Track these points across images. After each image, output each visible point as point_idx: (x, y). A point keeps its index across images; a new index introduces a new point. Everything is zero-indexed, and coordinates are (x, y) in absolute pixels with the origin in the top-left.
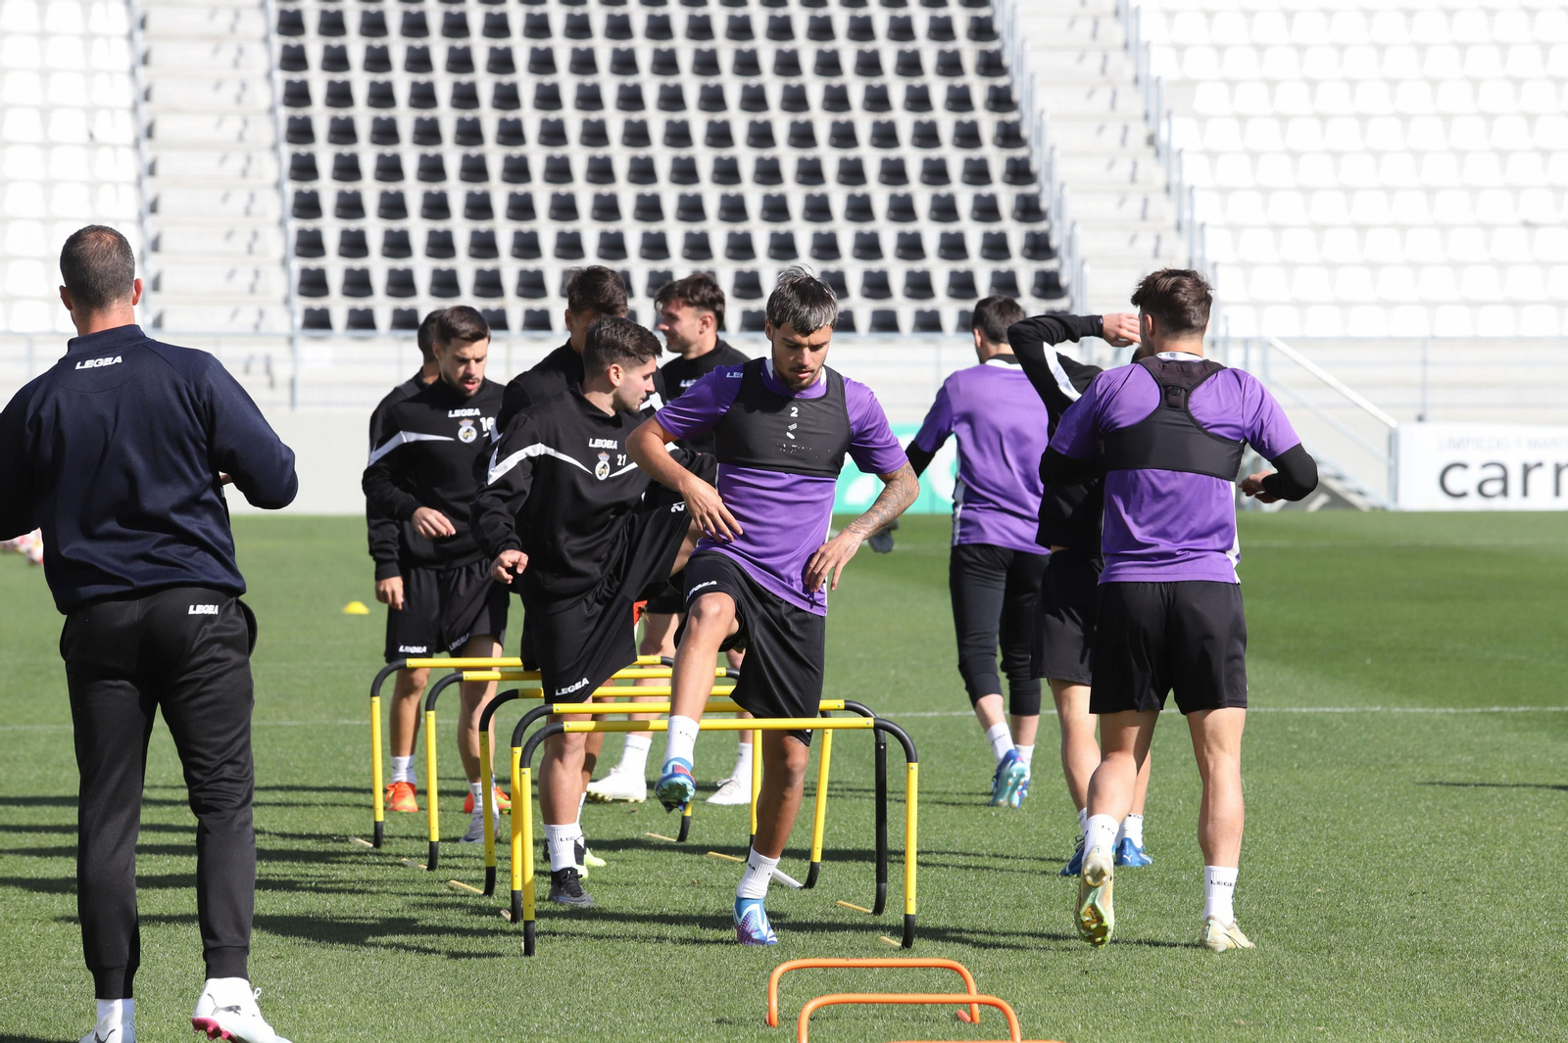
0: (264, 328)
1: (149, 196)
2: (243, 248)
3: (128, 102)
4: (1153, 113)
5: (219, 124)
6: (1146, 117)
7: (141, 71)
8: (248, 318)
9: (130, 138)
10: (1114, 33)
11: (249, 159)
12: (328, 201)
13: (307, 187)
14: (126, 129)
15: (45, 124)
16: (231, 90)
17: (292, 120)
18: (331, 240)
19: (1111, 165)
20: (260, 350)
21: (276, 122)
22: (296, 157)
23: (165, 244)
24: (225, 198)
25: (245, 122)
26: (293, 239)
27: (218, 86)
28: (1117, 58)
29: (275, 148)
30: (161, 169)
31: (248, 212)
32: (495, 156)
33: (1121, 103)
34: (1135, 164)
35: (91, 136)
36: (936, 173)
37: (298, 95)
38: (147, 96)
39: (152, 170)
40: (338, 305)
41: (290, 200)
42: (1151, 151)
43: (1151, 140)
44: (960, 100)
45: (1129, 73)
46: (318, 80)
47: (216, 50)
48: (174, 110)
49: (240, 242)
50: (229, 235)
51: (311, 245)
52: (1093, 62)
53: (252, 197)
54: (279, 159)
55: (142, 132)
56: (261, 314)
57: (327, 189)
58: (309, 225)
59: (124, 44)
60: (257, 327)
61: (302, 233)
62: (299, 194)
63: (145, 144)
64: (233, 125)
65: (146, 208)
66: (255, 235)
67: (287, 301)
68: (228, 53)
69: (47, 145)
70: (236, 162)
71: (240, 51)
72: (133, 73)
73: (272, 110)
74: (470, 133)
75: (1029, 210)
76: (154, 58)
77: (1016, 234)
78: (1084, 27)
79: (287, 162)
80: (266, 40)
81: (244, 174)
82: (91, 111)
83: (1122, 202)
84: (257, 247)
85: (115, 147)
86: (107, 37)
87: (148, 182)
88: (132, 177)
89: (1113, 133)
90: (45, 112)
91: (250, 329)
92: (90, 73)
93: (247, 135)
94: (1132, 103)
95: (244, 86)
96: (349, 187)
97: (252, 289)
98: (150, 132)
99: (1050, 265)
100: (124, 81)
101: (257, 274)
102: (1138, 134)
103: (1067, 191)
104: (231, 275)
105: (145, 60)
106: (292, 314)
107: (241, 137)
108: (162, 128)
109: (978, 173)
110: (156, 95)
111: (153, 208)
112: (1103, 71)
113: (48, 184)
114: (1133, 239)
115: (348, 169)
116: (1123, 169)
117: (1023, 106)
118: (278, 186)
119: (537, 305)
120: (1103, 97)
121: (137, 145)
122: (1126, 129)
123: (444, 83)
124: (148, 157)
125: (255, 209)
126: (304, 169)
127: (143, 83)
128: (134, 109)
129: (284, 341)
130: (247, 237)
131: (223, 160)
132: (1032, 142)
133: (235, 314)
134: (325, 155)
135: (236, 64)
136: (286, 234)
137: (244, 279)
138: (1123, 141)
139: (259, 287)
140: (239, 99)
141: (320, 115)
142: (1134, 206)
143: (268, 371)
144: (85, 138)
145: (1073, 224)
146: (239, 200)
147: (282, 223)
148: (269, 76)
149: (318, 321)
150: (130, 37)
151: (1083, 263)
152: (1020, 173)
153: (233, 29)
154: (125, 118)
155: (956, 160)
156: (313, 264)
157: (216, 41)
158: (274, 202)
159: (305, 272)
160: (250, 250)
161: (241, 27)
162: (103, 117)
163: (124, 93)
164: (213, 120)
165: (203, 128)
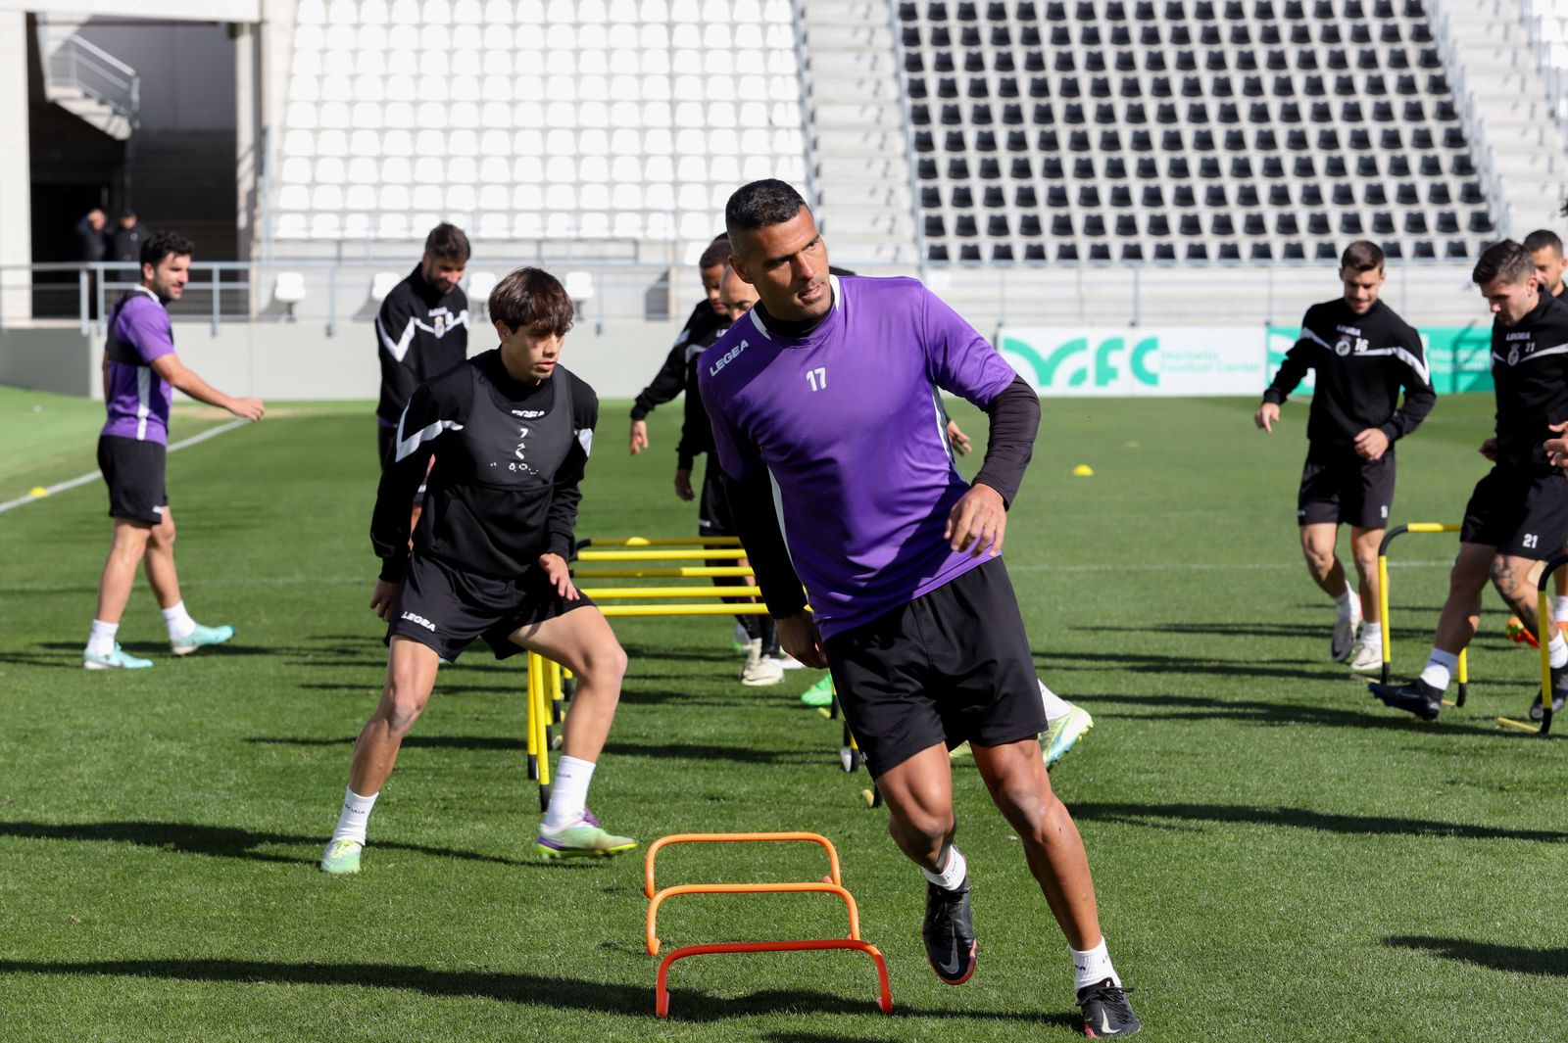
0: (900, 260)
1: (814, 164)
2: (883, 202)
3: (796, 97)
4: (1553, 93)
5: (862, 112)
6: (1548, 97)
7: (804, 74)
8: (888, 252)
9: (798, 123)
10: (1521, 35)
11: (884, 137)
12: (943, 166)
13: (927, 156)
14: (795, 116)
15: (738, 114)
16: (870, 86)
17: (914, 107)
18: (946, 194)
19: (1524, 133)
21: (903, 109)
22: (918, 134)
23: (827, 199)
24: (869, 165)
25: (881, 110)
26: (919, 194)
27: (860, 84)
28: (1523, 54)
29: (903, 128)
30: (822, 144)
31: (885, 175)
32: (1064, 132)
33: (1529, 86)
34: (1541, 133)
35: (770, 121)
36: (1392, 140)
37: (918, 89)
38: (809, 92)
39: (815, 145)
40: (954, 243)
41: (915, 166)
42: (1552, 123)
43: (1552, 114)
44: (1407, 86)
45: (1532, 64)
46: (932, 79)
47: (858, 58)
48: (828, 102)
49: (880, 198)
50: (872, 192)
51: (931, 198)
52: (1506, 57)
53: (888, 164)
54: (906, 136)
55: (807, 118)
56: (898, 249)
57: (942, 157)
58: (929, 184)
59: (791, 54)
60: (895, 258)
61: (924, 190)
62: (921, 162)
63: (809, 127)
64: (872, 112)
65: (812, 172)
66: (891, 192)
67: (916, 240)
68: (867, 60)
69: (740, 129)
70: (875, 139)
71: (875, 58)
72: (798, 75)
73: (900, 101)
74: (1044, 115)
75: (1463, 166)
76: (814, 64)
77: (1455, 185)
78: (1498, 31)
79: (912, 138)
80: (894, 50)
81: (881, 147)
82: (770, 104)
83: (1533, 161)
84: (893, 200)
85: (788, 129)
86: (780, 50)
87: (812, 154)
88: (800, 149)
89: (1524, 110)
90: (738, 104)
91: (890, 261)
92: (768, 77)
93: (883, 119)
94: (1536, 87)
95: (879, 84)
96: (957, 156)
97: (891, 231)
98: (812, 118)
99: (1481, 207)
100: (793, 81)
101: (893, 220)
102: (1542, 110)
103: (1494, 153)
104: (875, 222)
105: (807, 66)
106: (921, 249)
107: (878, 120)
108: (823, 114)
109: (1423, 140)
110: (816, 91)
111: (817, 173)
112: (1514, 62)
114: (1544, 188)
115: (956, 143)
116: (1533, 135)
117: (1455, 89)
118: (906, 155)
120: (1515, 82)
121: (803, 127)
122: (1533, 107)
123: (1024, 79)
124: (812, 135)
125: (890, 173)
126: (925, 143)
127: (806, 83)
128: (801, 102)
130: (886, 194)
131: (866, 137)
132: (1463, 115)
133: (879, 250)
134: (939, 133)
135: (873, 68)
136: (914, 190)
137: (884, 224)
138: (1532, 115)
139: (896, 230)
140: (876, 93)
141: (935, 104)
142: (1542, 164)
144: (765, 123)
145: (1499, 177)
146: (878, 167)
147: (910, 183)
148: (897, 76)
149: (939, 254)
150: (796, 49)
151: (1508, 205)
152: (1455, 139)
153: (869, 42)
154: (794, 108)
155: (1407, 130)
156: (933, 212)
157: (858, 51)
158: (905, 167)
159: (928, 218)
160: (888, 203)
161: (876, 41)
162: (778, 107)
163: (792, 90)
164: (858, 109)
165: (851, 114)
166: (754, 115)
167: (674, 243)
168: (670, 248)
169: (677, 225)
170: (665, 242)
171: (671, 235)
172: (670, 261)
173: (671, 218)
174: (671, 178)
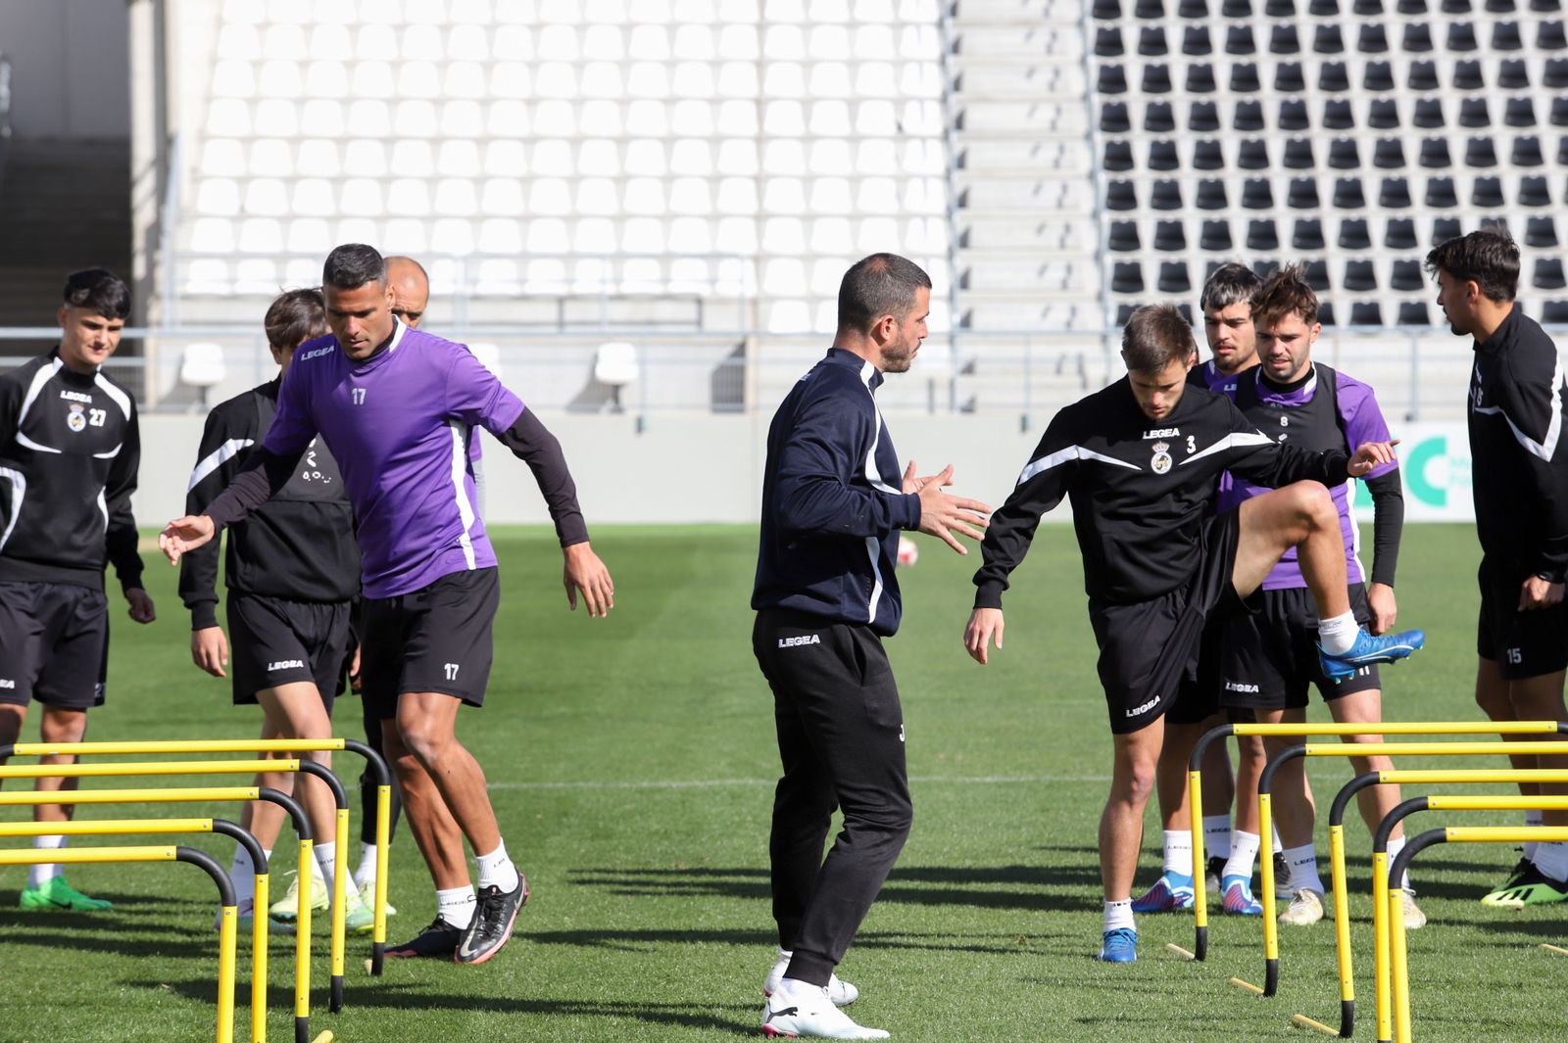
0: (1077, 326)
1: (958, 190)
2: (1055, 243)
3: (937, 92)
5: (1031, 113)
7: (951, 60)
8: (1059, 316)
9: (938, 130)
11: (1062, 149)
12: (1144, 192)
13: (1122, 177)
14: (934, 120)
15: (853, 117)
16: (1043, 77)
17: (1107, 107)
18: (1147, 232)
20: (1072, 349)
21: (1090, 110)
22: (1110, 145)
23: (974, 239)
24: (1037, 190)
25: (1059, 111)
26: (1107, 232)
27: (1031, 73)
29: (1088, 137)
30: (972, 161)
31: (1060, 204)
32: (1321, 139)
35: (900, 128)
37: (1113, 81)
38: (957, 85)
39: (961, 163)
41: (1104, 191)
46: (1134, 65)
47: (1029, 36)
48: (984, 100)
49: (1052, 237)
50: (1040, 229)
51: (1125, 238)
53: (1065, 188)
54: (1093, 148)
55: (952, 124)
56: (1074, 311)
58: (1124, 217)
59: (933, 32)
60: (1069, 324)
61: (1116, 225)
62: (1113, 185)
63: (954, 136)
64: (1046, 113)
65: (954, 203)
66: (1068, 228)
67: (1100, 297)
68: (1042, 38)
69: (855, 139)
70: (1049, 153)
71: (1054, 36)
72: (942, 62)
73: (1085, 97)
74: (1294, 117)
76: (965, 46)
79: (1101, 151)
80: (1080, 24)
81: (1057, 164)
82: (900, 102)
84: (1069, 241)
85: (923, 139)
86: (918, 25)
87: (957, 175)
88: (940, 170)
90: (853, 104)
91: (1061, 327)
92: (899, 63)
93: (1061, 124)
95: (1057, 73)
96: (1166, 176)
97: (1065, 285)
98: (959, 123)
100: (934, 70)
101: (1069, 269)
104: (1042, 271)
105: (956, 48)
106: (1105, 311)
107: (1053, 126)
108: (973, 118)
110: (966, 84)
111: (963, 202)
113: (855, 179)
115: (1165, 157)
118: (1092, 176)
119: (1366, 297)
121: (946, 137)
123: (1267, 65)
124: (958, 148)
125: (1067, 201)
126: (1120, 158)
127: (953, 72)
128: (944, 100)
129: (1096, 340)
130: (1060, 231)
131: (1035, 150)
133: (1046, 313)
134: (1141, 143)
135: (1049, 50)
136: (1099, 227)
137: (1056, 274)
139: (1071, 283)
140: (1052, 87)
141: (1137, 101)
143: (1081, 371)
144: (893, 130)
146: (1052, 191)
147: (1095, 215)
148: (1083, 62)
150: (940, 25)
153: (1047, 13)
154: (934, 109)
156: (1128, 258)
157: (1029, 26)
158: (1088, 195)
159: (1119, 266)
160: (1062, 245)
161: (1057, 10)
162: (912, 108)
163: (933, 83)
164: (1025, 108)
165: (1014, 117)
166: (877, 119)
167: (755, 302)
168: (748, 309)
169: (759, 276)
170: (741, 301)
171: (751, 291)
172: (748, 326)
173: (750, 265)
174: (753, 208)
